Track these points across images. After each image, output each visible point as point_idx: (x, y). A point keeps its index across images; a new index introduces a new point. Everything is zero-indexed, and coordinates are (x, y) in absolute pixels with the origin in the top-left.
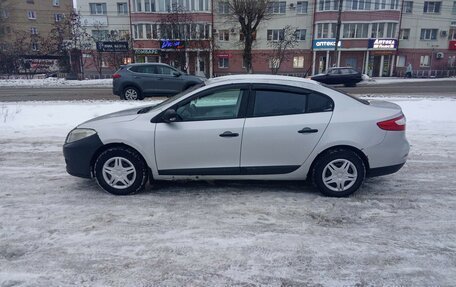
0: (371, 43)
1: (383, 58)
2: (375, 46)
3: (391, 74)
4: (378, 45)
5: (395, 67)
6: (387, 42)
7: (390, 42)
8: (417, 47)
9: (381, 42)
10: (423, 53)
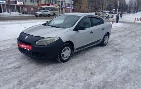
0: (16, 3)
1: (21, 7)
2: (17, 4)
3: (24, 13)
4: (18, 3)
5: (25, 11)
6: (21, 2)
7: (22, 2)
8: (29, 5)
9: (19, 2)
10: (32, 7)
